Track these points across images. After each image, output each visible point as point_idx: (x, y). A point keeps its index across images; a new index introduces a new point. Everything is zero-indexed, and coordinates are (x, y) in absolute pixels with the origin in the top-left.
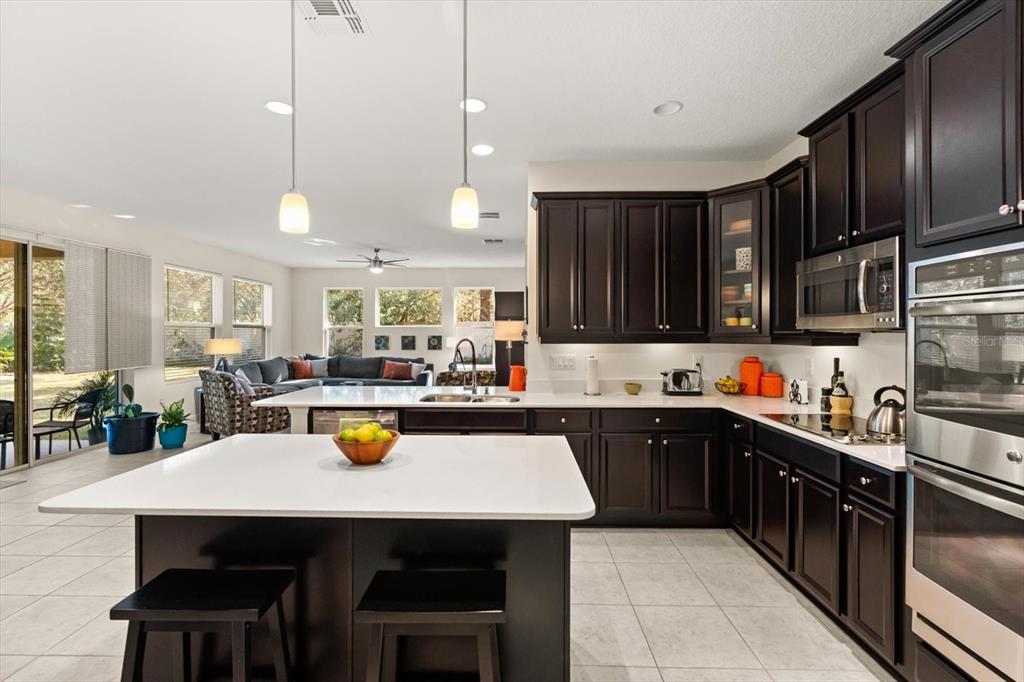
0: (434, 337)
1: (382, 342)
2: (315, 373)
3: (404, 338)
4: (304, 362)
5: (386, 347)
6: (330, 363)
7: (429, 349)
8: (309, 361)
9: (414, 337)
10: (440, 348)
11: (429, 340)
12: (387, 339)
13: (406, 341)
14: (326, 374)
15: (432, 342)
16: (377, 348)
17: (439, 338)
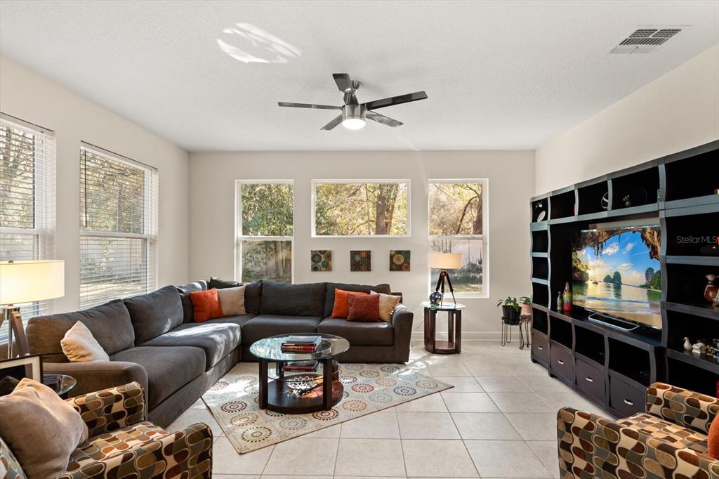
0: (399, 252)
1: (321, 260)
2: (225, 310)
3: (354, 253)
4: (208, 292)
5: (328, 267)
6: (247, 292)
7: (391, 269)
8: (215, 290)
9: (368, 253)
10: (408, 269)
11: (392, 257)
12: (328, 255)
13: (358, 258)
14: (242, 310)
15: (395, 261)
16: (315, 269)
17: (407, 254)
